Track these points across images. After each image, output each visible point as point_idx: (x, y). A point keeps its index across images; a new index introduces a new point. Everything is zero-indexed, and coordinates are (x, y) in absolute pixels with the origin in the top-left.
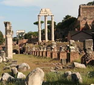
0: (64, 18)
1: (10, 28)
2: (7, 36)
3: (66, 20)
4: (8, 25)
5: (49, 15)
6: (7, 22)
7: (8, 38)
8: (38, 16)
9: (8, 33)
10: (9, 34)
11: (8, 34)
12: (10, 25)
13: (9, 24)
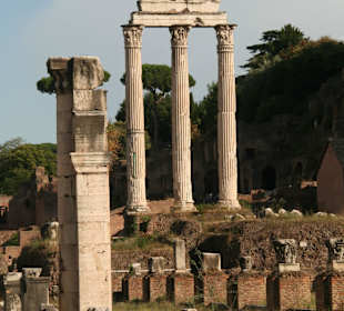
0: (253, 48)
1: (96, 107)
2: (75, 160)
3: (277, 58)
4: (80, 81)
5: (199, 24)
6: (71, 62)
7: (80, 178)
8: (125, 27)
9: (82, 143)
10: (92, 147)
11: (78, 144)
12: (95, 83)
13: (89, 75)
